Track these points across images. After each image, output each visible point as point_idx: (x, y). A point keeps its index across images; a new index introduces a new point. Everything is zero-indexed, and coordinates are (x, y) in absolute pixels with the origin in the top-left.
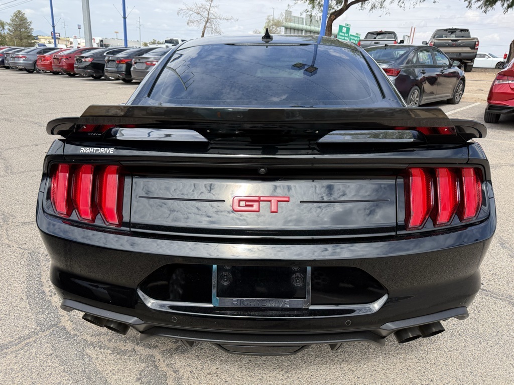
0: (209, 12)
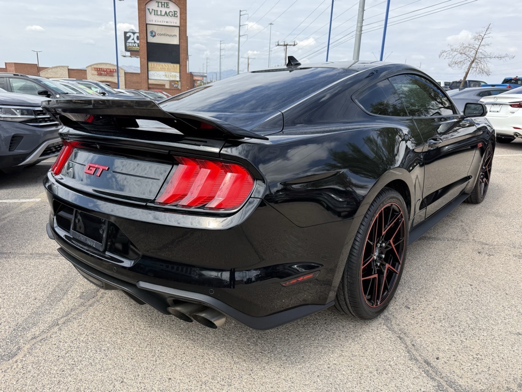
0: (477, 51)
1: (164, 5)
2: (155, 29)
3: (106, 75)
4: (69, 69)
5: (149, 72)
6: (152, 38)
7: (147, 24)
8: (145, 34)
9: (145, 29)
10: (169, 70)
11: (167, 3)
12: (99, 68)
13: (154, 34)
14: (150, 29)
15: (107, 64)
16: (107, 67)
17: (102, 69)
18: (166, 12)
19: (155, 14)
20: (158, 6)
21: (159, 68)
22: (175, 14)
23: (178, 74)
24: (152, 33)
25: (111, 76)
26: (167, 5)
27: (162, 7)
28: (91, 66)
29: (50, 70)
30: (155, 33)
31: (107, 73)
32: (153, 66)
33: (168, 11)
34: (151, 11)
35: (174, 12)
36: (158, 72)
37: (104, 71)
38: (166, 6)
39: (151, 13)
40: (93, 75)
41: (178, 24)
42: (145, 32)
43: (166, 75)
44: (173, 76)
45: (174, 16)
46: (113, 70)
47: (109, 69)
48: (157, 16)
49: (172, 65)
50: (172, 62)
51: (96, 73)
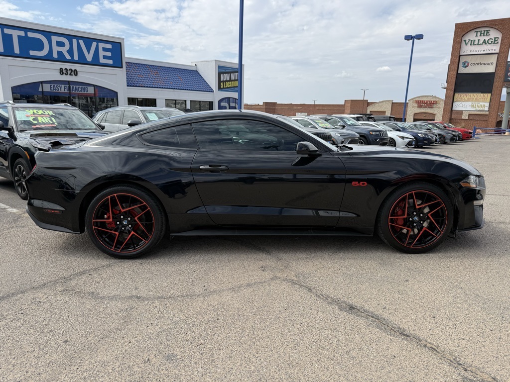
1: (484, 33)
2: (468, 59)
3: (426, 107)
4: (392, 103)
5: (454, 103)
6: (464, 68)
7: (460, 56)
8: (457, 66)
9: (457, 60)
10: (477, 100)
11: (487, 31)
12: (421, 101)
13: (466, 64)
14: (463, 60)
15: (428, 96)
16: (429, 100)
17: (423, 101)
18: (485, 40)
19: (471, 45)
20: (477, 36)
21: (466, 99)
22: (495, 41)
23: (487, 104)
24: (465, 64)
25: (430, 107)
26: (487, 33)
27: (481, 35)
28: (413, 99)
29: (377, 105)
30: (468, 64)
31: (427, 105)
32: (459, 97)
33: (487, 38)
34: (467, 42)
35: (495, 38)
36: (463, 103)
37: (425, 103)
38: (485, 34)
39: (466, 44)
40: (413, 107)
41: (497, 51)
42: (457, 63)
43: (472, 106)
44: (481, 106)
45: (494, 43)
46: (434, 101)
47: (430, 101)
48: (473, 46)
49: (482, 95)
50: (482, 92)
51: (416, 105)
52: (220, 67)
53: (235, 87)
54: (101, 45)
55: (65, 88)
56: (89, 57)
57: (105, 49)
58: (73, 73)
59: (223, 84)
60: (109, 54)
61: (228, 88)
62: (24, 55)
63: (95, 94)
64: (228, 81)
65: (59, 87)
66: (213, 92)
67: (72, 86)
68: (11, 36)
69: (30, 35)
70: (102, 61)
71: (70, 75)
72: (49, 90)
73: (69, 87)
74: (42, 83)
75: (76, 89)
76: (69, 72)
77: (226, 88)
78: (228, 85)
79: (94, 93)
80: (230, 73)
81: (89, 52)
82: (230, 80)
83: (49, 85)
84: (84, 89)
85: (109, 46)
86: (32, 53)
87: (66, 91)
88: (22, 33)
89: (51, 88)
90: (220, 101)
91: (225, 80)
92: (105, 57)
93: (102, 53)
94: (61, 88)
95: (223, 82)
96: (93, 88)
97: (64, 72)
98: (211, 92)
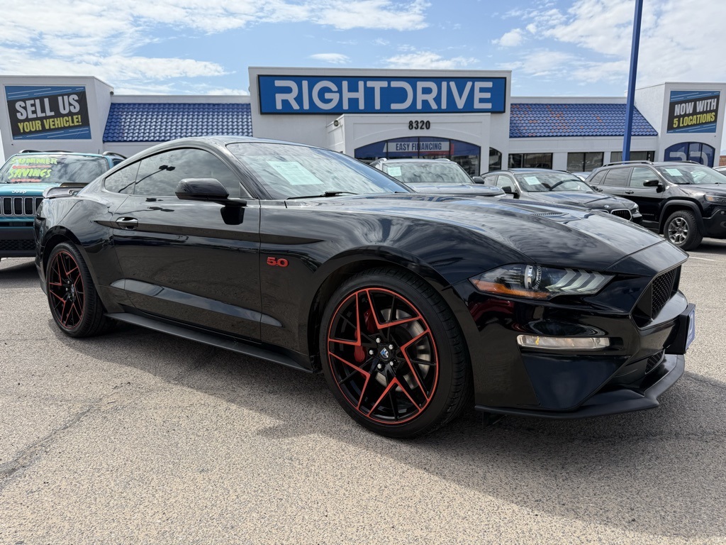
52: (673, 93)
53: (703, 123)
54: (478, 85)
55: (413, 147)
56: (460, 103)
57: (482, 90)
58: (424, 126)
59: (679, 121)
60: (488, 95)
61: (688, 126)
62: (385, 110)
63: (450, 151)
64: (688, 115)
65: (406, 146)
66: (657, 135)
67: (421, 143)
68: (373, 89)
69: (394, 84)
70: (477, 105)
71: (421, 128)
72: (395, 151)
73: (419, 145)
74: (387, 141)
75: (427, 146)
76: (420, 125)
77: (684, 127)
78: (687, 121)
79: (448, 150)
80: (695, 101)
81: (461, 96)
82: (695, 113)
83: (395, 144)
84: (436, 146)
85: (489, 85)
86: (394, 106)
87: (414, 150)
88: (385, 84)
89: (397, 147)
90: (668, 151)
91: (682, 113)
92: (482, 101)
93: (478, 95)
94: (408, 146)
95: (679, 117)
96: (448, 143)
97: (414, 125)
98: (653, 135)
